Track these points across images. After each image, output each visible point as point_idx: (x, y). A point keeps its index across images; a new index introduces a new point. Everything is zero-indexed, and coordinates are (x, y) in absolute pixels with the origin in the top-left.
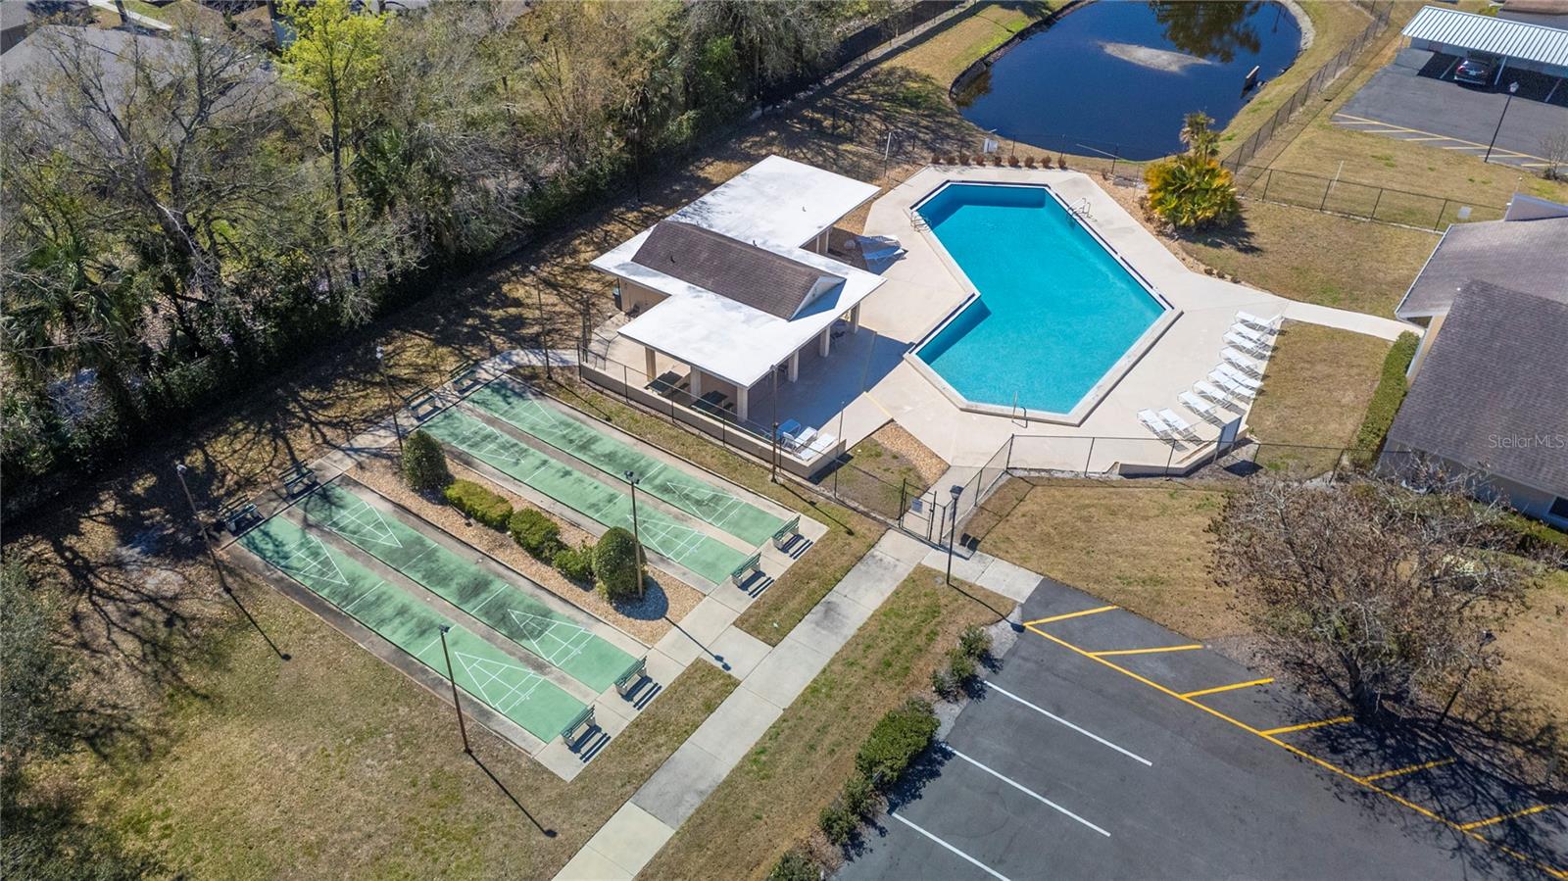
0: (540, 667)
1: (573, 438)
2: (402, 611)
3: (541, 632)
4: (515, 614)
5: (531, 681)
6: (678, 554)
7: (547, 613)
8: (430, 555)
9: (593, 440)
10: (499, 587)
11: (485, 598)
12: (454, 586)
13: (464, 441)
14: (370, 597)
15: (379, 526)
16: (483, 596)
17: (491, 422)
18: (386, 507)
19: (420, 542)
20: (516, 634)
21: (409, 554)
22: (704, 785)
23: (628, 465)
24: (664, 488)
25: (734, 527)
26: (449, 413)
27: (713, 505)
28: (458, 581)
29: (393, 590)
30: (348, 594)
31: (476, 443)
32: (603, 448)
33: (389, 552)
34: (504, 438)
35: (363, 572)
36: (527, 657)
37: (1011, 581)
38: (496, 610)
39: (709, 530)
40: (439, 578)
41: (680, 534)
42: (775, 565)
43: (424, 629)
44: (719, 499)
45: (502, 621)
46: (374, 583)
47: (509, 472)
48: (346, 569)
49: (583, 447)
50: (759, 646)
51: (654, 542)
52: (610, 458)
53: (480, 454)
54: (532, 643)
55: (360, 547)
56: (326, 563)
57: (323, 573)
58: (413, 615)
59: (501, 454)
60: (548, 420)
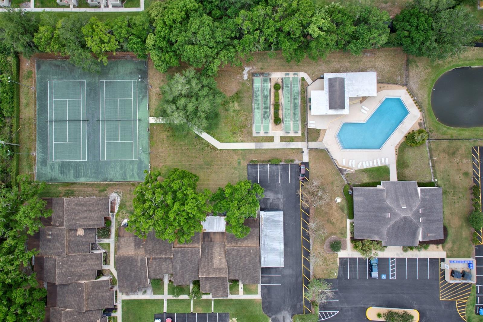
0: (262, 123)
1: (295, 96)
2: (259, 104)
3: (266, 119)
4: (266, 115)
5: (260, 124)
6: (286, 123)
7: (268, 118)
8: (267, 99)
9: (296, 99)
10: (268, 110)
11: (266, 110)
13: (286, 85)
15: (267, 90)
17: (291, 85)
18: (270, 87)
19: (268, 97)
20: (264, 117)
21: (266, 97)
22: (261, 148)
23: (295, 107)
24: (294, 114)
25: (294, 126)
26: (289, 78)
27: (295, 121)
28: (266, 105)
29: (260, 100)
30: (256, 97)
31: (286, 87)
32: (296, 101)
33: (264, 95)
34: (289, 89)
35: (260, 95)
36: (262, 121)
37: (306, 159)
38: (265, 113)
39: (292, 124)
40: (265, 103)
41: (289, 121)
42: (292, 134)
43: (258, 108)
44: (297, 120)
45: (264, 114)
46: (259, 98)
47: (285, 95)
48: (259, 93)
49: (295, 99)
50: (279, 141)
51: (285, 120)
52: (295, 104)
53: (285, 89)
54: (264, 120)
55: (263, 91)
56: (258, 90)
57: (257, 92)
58: (259, 106)
59: (286, 91)
60: (296, 91)
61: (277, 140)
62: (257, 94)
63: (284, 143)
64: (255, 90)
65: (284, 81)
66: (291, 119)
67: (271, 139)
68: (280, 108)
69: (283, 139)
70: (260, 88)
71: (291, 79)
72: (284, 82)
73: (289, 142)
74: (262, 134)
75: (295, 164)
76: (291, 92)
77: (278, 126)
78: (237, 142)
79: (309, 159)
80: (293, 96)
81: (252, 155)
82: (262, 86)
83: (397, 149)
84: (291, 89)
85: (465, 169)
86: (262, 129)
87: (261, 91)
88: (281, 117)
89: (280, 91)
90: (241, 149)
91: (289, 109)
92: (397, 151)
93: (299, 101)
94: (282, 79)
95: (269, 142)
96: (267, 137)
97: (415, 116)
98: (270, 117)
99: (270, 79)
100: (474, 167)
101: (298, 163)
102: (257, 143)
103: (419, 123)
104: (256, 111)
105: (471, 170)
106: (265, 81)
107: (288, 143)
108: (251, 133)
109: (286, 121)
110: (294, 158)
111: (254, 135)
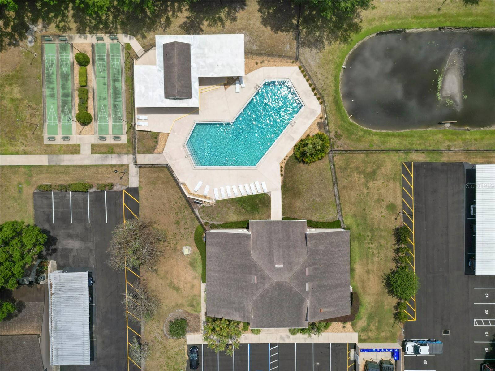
0: (60, 121)
1: (116, 76)
2: (53, 89)
3: (66, 115)
4: (66, 107)
5: (56, 122)
6: (100, 122)
7: (70, 112)
8: (67, 80)
9: (118, 81)
10: (70, 99)
11: (66, 99)
13: (99, 56)
14: (51, 80)
15: (66, 64)
16: (66, 98)
17: (108, 56)
18: (71, 60)
19: (68, 76)
20: (63, 112)
21: (65, 77)
22: (58, 163)
23: (116, 93)
24: (115, 106)
25: (114, 127)
26: (104, 45)
27: (117, 118)
28: (65, 91)
29: (55, 82)
30: (49, 76)
31: (99, 59)
32: (117, 84)
33: (62, 73)
34: (105, 63)
35: (55, 73)
36: (60, 118)
37: (134, 182)
38: (65, 103)
39: (110, 123)
40: (64, 87)
41: (105, 118)
42: (110, 141)
43: (52, 96)
44: (119, 118)
45: (63, 106)
46: (54, 78)
47: (97, 73)
48: (54, 69)
49: (115, 81)
50: (90, 151)
51: (100, 116)
52: (115, 89)
53: (97, 63)
54: (63, 116)
55: (60, 66)
56: (52, 64)
57: (50, 67)
58: (53, 91)
59: (100, 67)
60: (117, 66)
61: (86, 150)
62: (51, 72)
63: (97, 156)
64: (47, 64)
65: (96, 48)
66: (109, 115)
67: (75, 149)
68: (90, 95)
69: (95, 149)
70: (55, 62)
71: (108, 46)
72: (96, 52)
73: (106, 153)
74: (59, 140)
75: (115, 192)
76: (108, 68)
77: (87, 128)
78: (17, 153)
79: (140, 182)
80: (111, 74)
81: (43, 175)
82: (58, 57)
83: (283, 166)
84: (108, 63)
85: (390, 199)
86: (60, 131)
87: (57, 66)
88: (91, 111)
89: (89, 67)
90: (24, 167)
91: (105, 98)
92: (283, 169)
93: (122, 85)
94: (93, 46)
95: (72, 153)
96: (68, 146)
97: (313, 112)
98: (73, 112)
99: (72, 45)
100: (404, 195)
101: (120, 190)
102: (51, 156)
103: (319, 124)
104: (49, 100)
105: (399, 201)
106: (63, 49)
107: (105, 155)
108: (39, 139)
109: (101, 118)
110: (113, 182)
111: (46, 142)
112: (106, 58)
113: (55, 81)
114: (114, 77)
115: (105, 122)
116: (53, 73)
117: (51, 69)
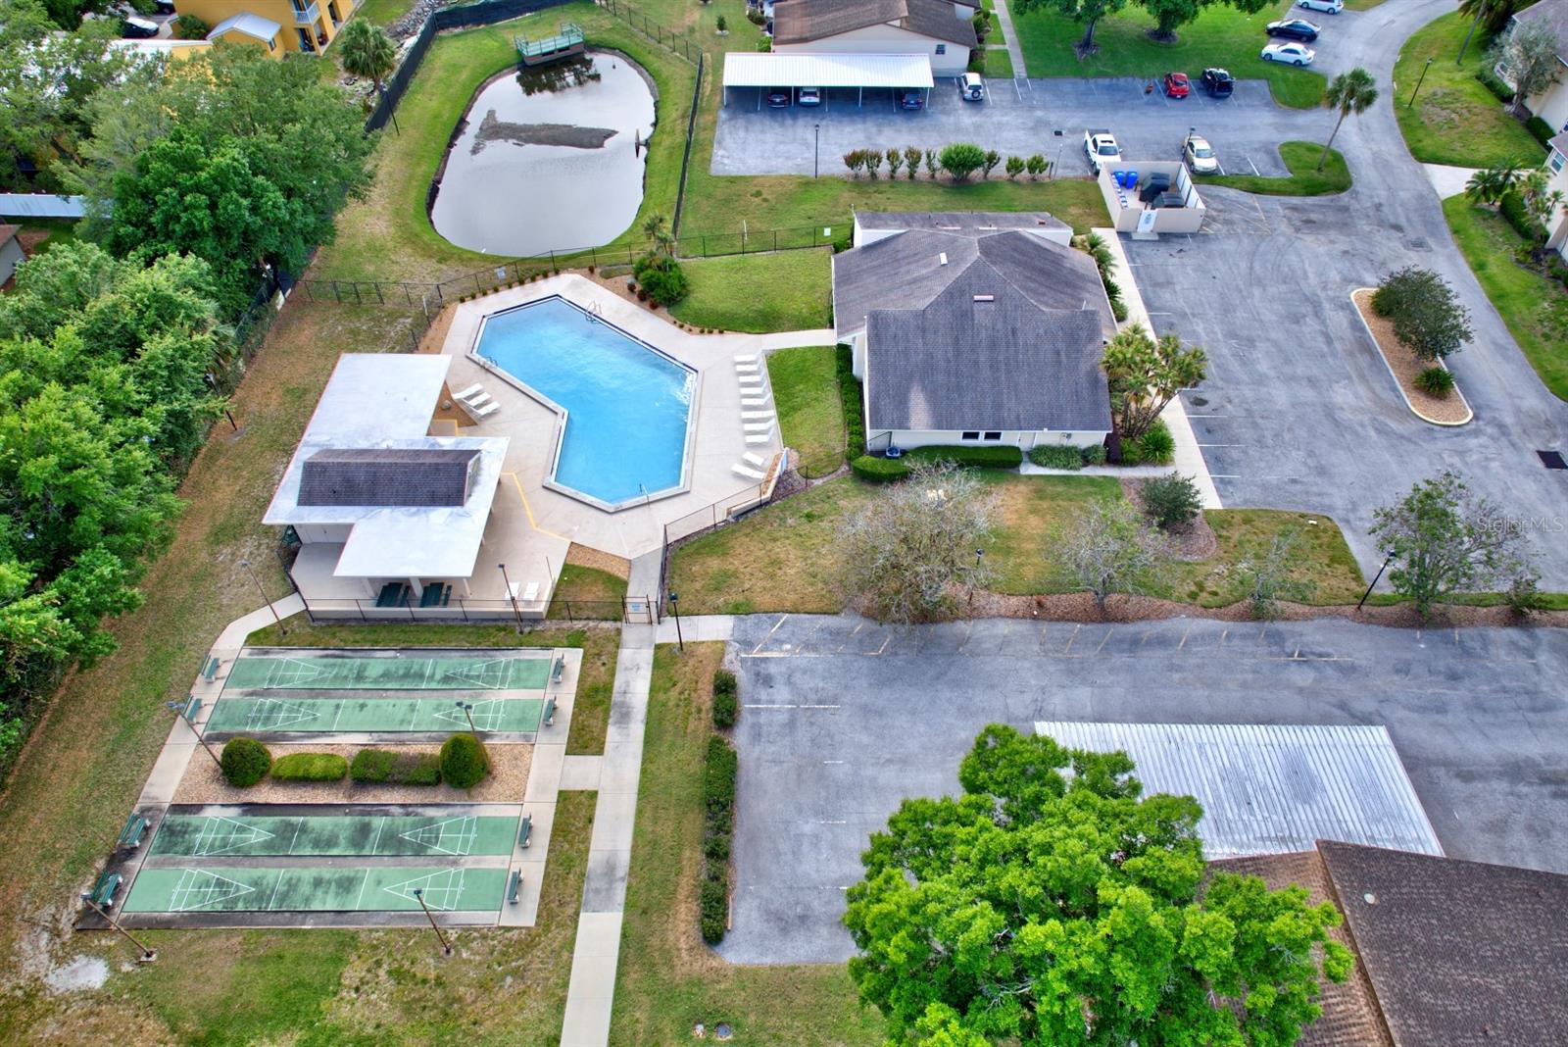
0: (455, 863)
1: (345, 673)
2: (318, 883)
3: (437, 838)
4: (407, 837)
5: (457, 876)
6: (493, 725)
7: (431, 821)
8: (302, 830)
9: (362, 670)
10: (379, 824)
11: (375, 837)
12: (342, 841)
13: (254, 721)
14: (281, 888)
15: (241, 830)
16: (372, 835)
17: (266, 693)
18: (234, 812)
19: (288, 823)
20: (419, 850)
21: (287, 837)
22: (621, 872)
23: (405, 674)
24: (446, 680)
25: (517, 684)
26: (221, 705)
27: (492, 675)
28: (344, 835)
29: (296, 873)
30: (261, 896)
31: (267, 720)
32: (375, 671)
33: (268, 845)
34: (288, 703)
35: (258, 873)
36: (442, 859)
37: (716, 629)
38: (390, 841)
39: (503, 695)
40: (326, 844)
41: (483, 710)
43: (347, 885)
44: (490, 670)
45: (401, 847)
46: (276, 877)
47: (313, 728)
48: (242, 879)
49: (360, 678)
50: (592, 760)
51: (469, 726)
52: (387, 677)
53: (277, 727)
54: (437, 849)
55: (238, 857)
56: (220, 883)
57: (225, 893)
58: (329, 882)
59: (295, 718)
60: (313, 670)
61: (584, 772)
62: (246, 889)
63: (612, 734)
64: (208, 904)
65: (222, 731)
66: (475, 698)
69: (585, 741)
70: (212, 873)
71: (233, 694)
72: (235, 731)
73: (606, 711)
74: (533, 867)
76: (309, 696)
77: (502, 765)
79: (717, 612)
80: (336, 686)
82: (199, 863)
83: (698, 330)
84: (292, 692)
86: (492, 863)
87: (234, 865)
89: (280, 753)
91: (412, 707)
93: (381, 660)
94: (208, 741)
95: (590, 822)
96: (555, 835)
97: (573, 285)
98: (430, 812)
99: (178, 808)
102: (587, 898)
103: (604, 277)
104: (357, 901)
106: (176, 841)
107: (613, 712)
108: (507, 943)
109: (473, 722)
111: (526, 917)
112: (269, 701)
113: (288, 876)
114: (346, 678)
115: (497, 711)
116: (255, 884)
117: (238, 888)
